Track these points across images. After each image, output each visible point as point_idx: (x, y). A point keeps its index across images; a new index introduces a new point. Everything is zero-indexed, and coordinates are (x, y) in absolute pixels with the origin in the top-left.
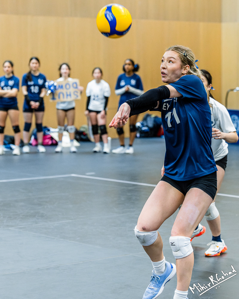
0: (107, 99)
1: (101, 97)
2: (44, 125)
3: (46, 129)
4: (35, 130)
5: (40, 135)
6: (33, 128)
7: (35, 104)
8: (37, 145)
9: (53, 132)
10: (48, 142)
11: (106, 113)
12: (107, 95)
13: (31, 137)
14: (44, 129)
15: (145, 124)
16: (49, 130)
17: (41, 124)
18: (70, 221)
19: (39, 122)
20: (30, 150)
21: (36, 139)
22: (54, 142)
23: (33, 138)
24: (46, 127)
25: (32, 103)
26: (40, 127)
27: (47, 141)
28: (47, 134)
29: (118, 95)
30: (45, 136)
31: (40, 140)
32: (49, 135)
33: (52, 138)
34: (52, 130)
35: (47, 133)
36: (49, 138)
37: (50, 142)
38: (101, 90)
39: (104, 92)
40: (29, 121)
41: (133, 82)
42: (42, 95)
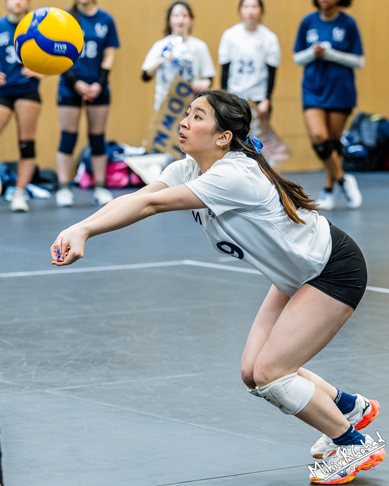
0: (272, 71)
1: (258, 65)
2: (108, 138)
3: (114, 148)
4: (88, 152)
5: (99, 164)
6: (82, 144)
7: (88, 89)
8: (92, 187)
9: (131, 156)
10: (120, 181)
11: (270, 109)
12: (273, 62)
13: (77, 167)
14: (108, 149)
15: (357, 139)
16: (121, 151)
17: (101, 137)
18: (193, 375)
19: (97, 130)
20: (74, 199)
21: (90, 172)
22: (134, 180)
23: (82, 169)
24: (113, 144)
25: (81, 86)
26: (98, 144)
27: (117, 176)
28: (116, 160)
29: (300, 63)
30: (111, 166)
31: (100, 176)
32: (122, 162)
33: (128, 171)
34: (129, 150)
35: (117, 156)
36: (121, 171)
37: (125, 181)
38: (261, 48)
39: (267, 55)
40: (71, 129)
41: (338, 34)
42: (107, 64)
